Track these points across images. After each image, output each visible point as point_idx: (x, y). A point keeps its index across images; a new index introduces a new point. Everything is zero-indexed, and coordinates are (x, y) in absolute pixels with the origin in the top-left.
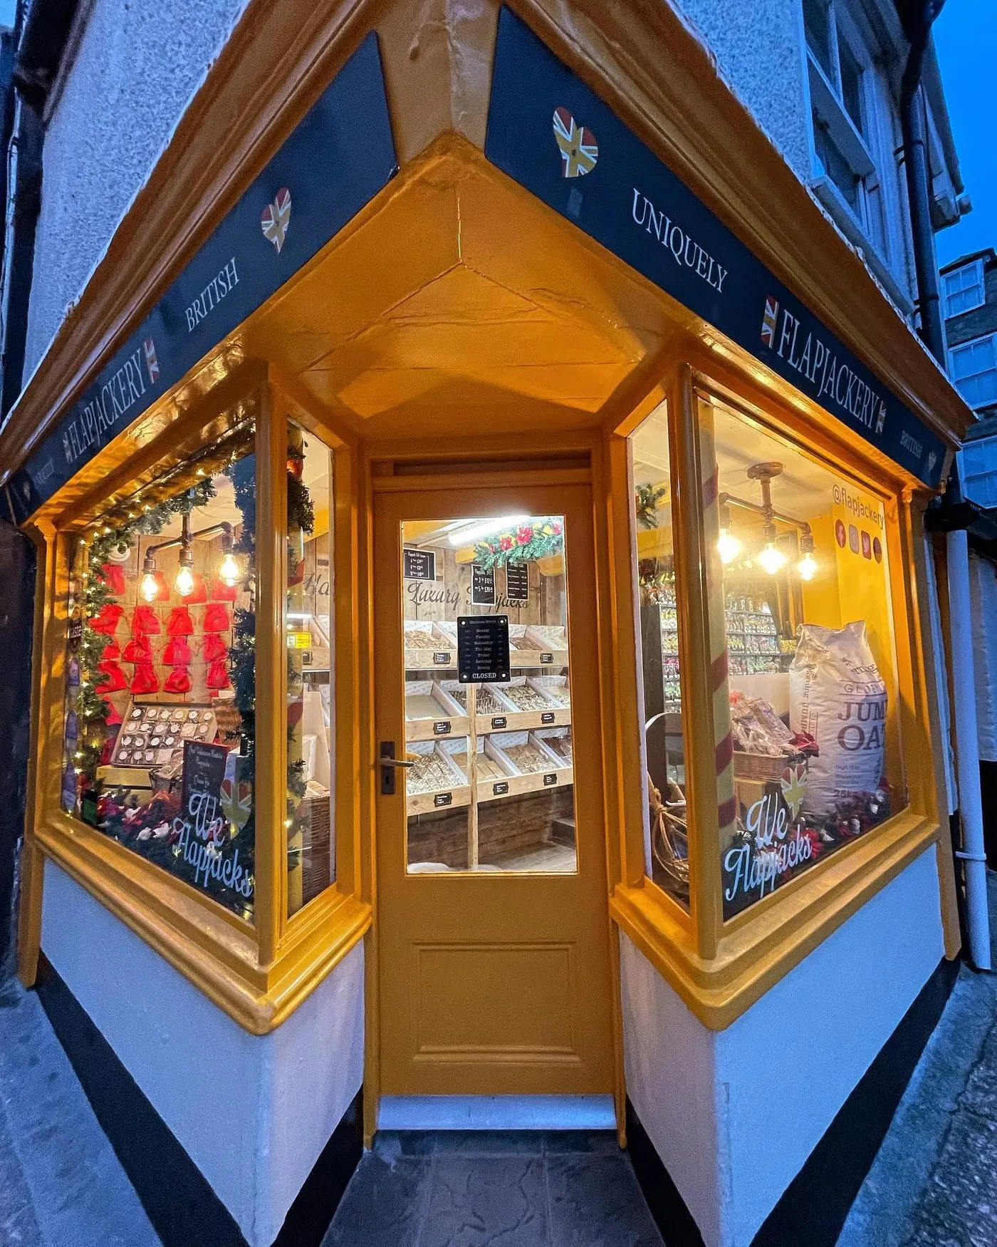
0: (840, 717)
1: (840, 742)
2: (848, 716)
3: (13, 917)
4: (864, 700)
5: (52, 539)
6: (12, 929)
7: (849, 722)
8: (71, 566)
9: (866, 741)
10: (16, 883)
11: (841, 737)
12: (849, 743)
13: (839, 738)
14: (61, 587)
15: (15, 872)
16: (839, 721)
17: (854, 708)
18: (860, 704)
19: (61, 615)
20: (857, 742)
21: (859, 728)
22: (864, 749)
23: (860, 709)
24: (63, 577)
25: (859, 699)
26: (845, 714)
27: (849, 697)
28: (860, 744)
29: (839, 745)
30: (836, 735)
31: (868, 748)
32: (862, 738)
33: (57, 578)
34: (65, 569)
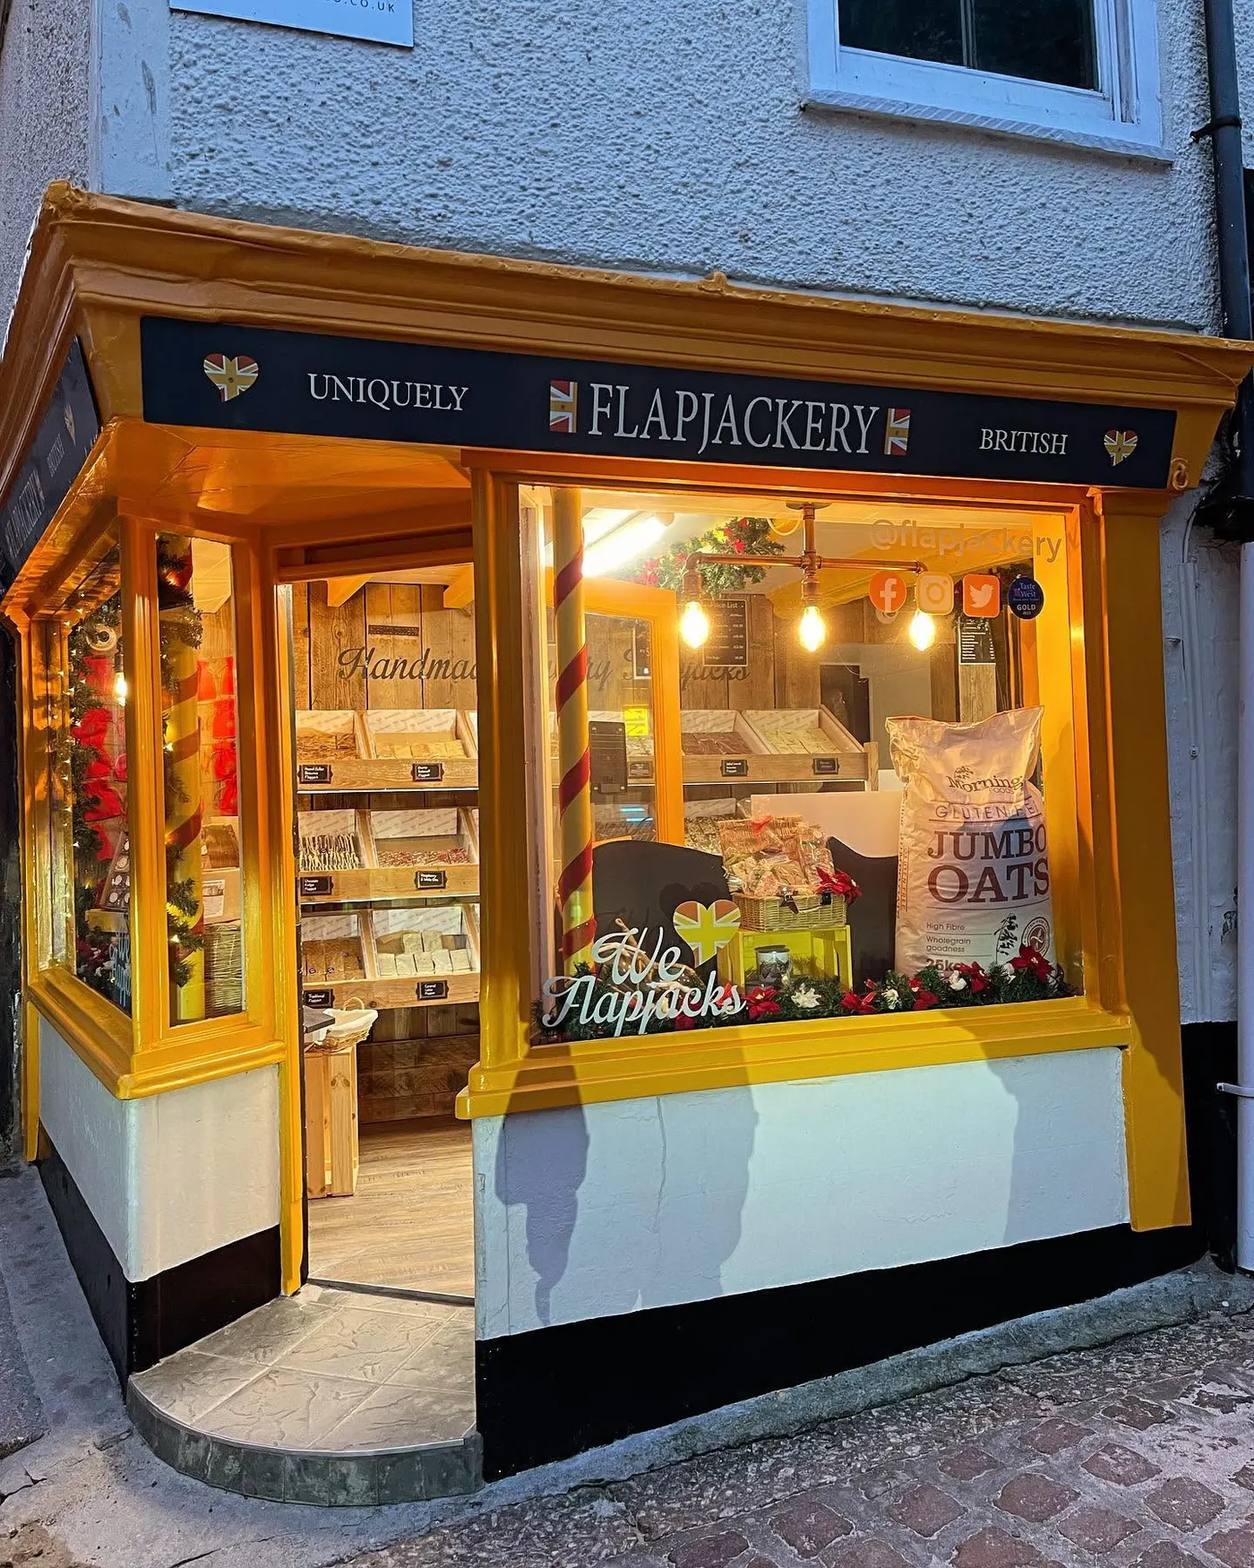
0: (930, 853)
1: (931, 890)
2: (941, 852)
3: (16, 1085)
4: (962, 828)
5: (26, 630)
6: (14, 1099)
7: (943, 860)
8: (47, 663)
9: (972, 890)
10: (16, 1046)
11: (932, 882)
12: (944, 892)
13: (929, 883)
14: (40, 689)
15: (15, 1034)
16: (930, 859)
17: (948, 840)
18: (957, 835)
19: (41, 724)
20: (958, 890)
21: (957, 870)
22: (969, 901)
23: (956, 842)
24: (39, 677)
25: (956, 827)
26: (936, 849)
27: (941, 825)
28: (961, 894)
29: (930, 894)
30: (926, 879)
31: (976, 899)
32: (964, 886)
33: (34, 678)
34: (42, 667)
